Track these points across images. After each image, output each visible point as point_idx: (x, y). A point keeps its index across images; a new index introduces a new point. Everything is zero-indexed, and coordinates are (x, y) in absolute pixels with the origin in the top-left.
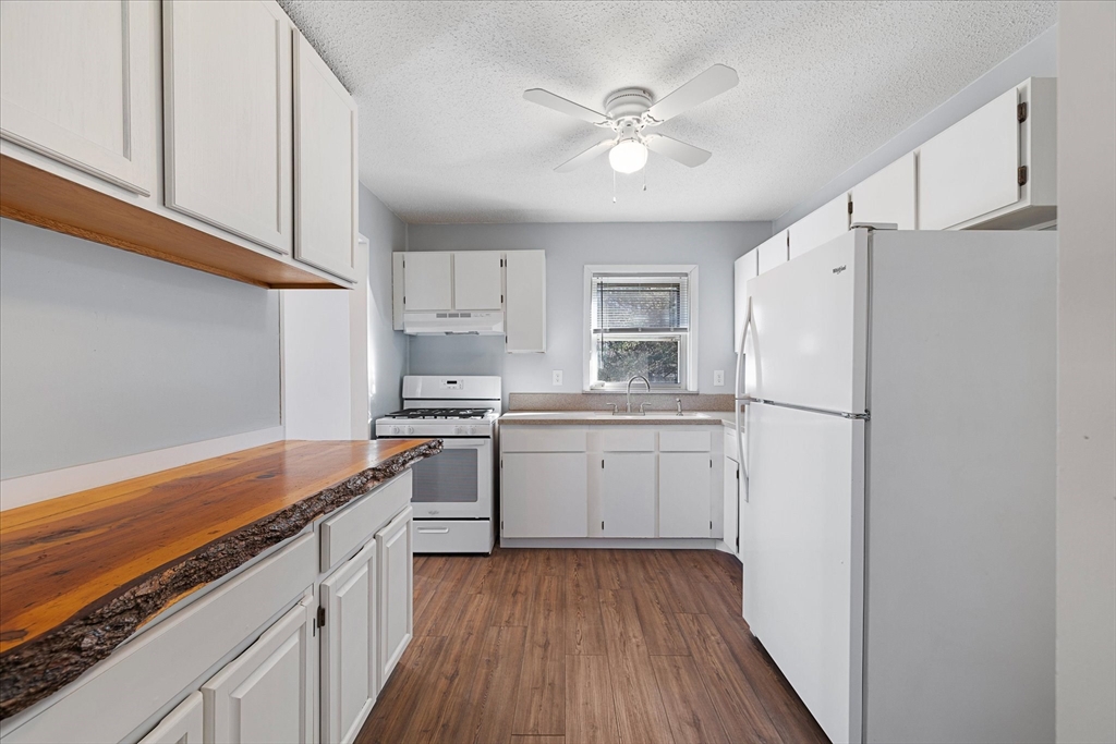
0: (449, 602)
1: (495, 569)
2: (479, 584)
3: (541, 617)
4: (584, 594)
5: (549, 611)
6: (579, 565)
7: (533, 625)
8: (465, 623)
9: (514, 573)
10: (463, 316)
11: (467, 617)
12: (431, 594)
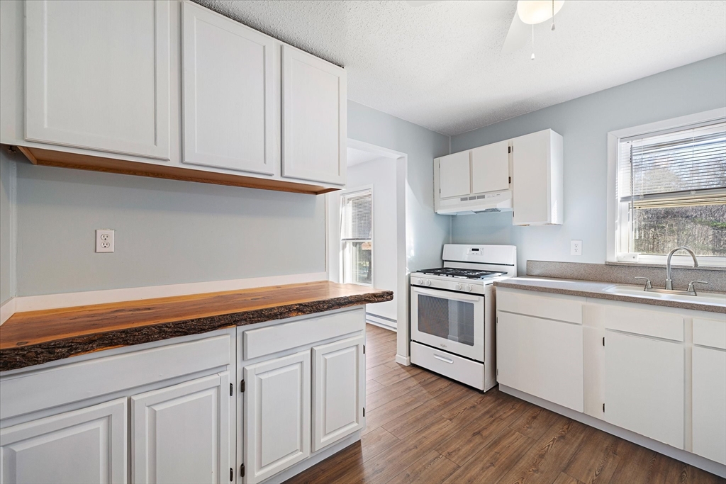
0: (424, 416)
1: (479, 406)
2: (457, 412)
3: (479, 466)
4: (541, 468)
5: (492, 464)
6: (562, 437)
7: (467, 468)
8: (421, 437)
9: (492, 416)
10: (479, 197)
11: (427, 433)
12: (419, 404)
